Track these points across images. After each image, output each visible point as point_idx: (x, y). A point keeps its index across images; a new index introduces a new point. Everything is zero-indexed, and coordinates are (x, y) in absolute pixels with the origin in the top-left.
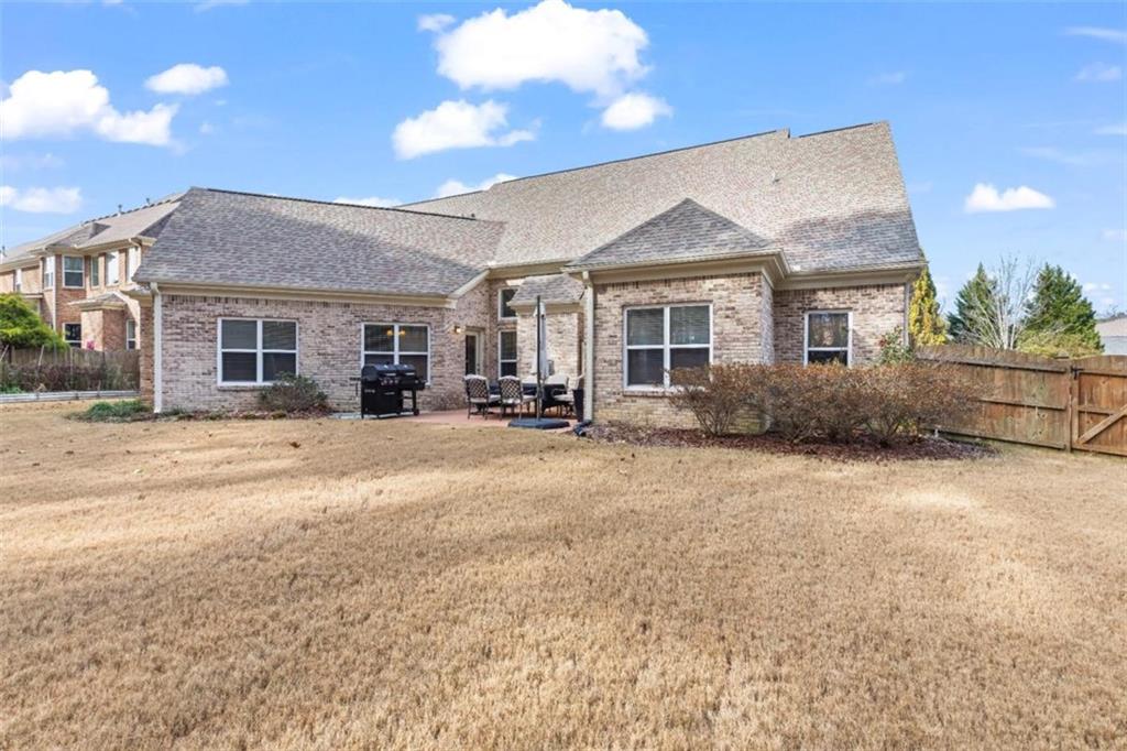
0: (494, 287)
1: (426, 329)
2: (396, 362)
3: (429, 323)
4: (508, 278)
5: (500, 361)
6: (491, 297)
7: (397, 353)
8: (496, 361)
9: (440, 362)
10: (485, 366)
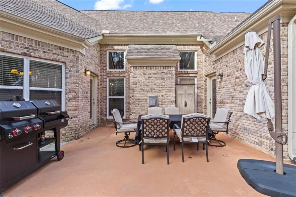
0: (105, 49)
1: (60, 68)
2: (26, 97)
3: (65, 63)
4: (115, 45)
5: (108, 97)
6: (102, 56)
7: (26, 88)
8: (106, 97)
9: (75, 98)
10: (98, 101)
